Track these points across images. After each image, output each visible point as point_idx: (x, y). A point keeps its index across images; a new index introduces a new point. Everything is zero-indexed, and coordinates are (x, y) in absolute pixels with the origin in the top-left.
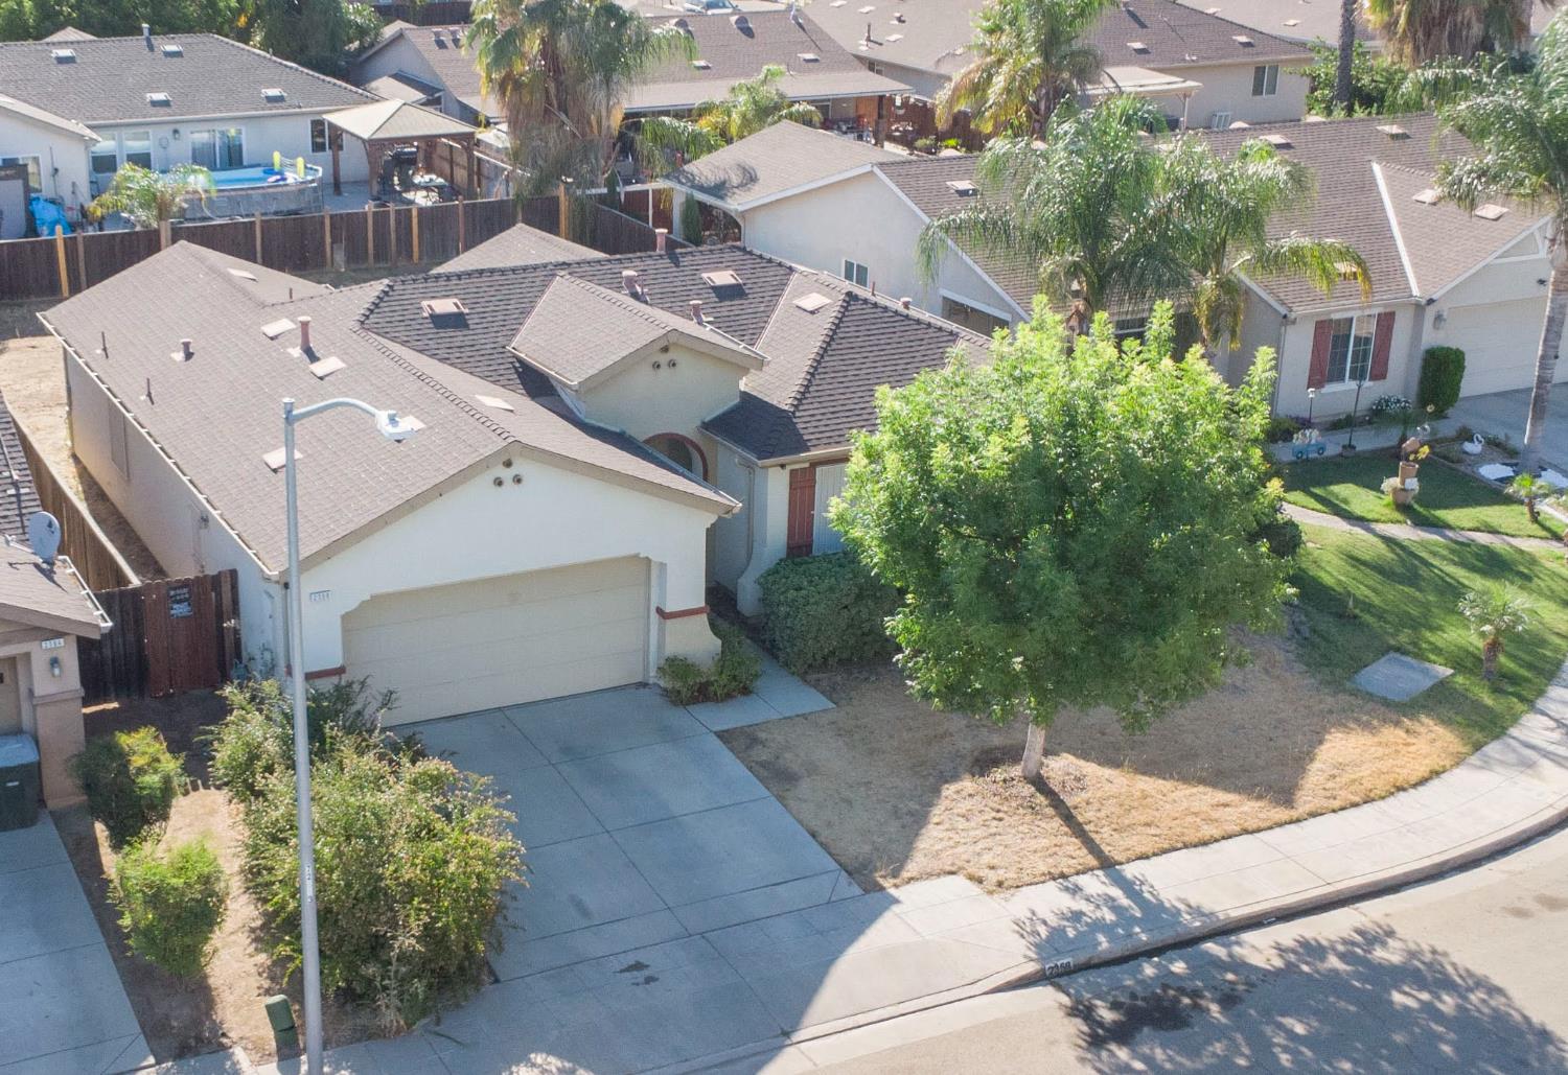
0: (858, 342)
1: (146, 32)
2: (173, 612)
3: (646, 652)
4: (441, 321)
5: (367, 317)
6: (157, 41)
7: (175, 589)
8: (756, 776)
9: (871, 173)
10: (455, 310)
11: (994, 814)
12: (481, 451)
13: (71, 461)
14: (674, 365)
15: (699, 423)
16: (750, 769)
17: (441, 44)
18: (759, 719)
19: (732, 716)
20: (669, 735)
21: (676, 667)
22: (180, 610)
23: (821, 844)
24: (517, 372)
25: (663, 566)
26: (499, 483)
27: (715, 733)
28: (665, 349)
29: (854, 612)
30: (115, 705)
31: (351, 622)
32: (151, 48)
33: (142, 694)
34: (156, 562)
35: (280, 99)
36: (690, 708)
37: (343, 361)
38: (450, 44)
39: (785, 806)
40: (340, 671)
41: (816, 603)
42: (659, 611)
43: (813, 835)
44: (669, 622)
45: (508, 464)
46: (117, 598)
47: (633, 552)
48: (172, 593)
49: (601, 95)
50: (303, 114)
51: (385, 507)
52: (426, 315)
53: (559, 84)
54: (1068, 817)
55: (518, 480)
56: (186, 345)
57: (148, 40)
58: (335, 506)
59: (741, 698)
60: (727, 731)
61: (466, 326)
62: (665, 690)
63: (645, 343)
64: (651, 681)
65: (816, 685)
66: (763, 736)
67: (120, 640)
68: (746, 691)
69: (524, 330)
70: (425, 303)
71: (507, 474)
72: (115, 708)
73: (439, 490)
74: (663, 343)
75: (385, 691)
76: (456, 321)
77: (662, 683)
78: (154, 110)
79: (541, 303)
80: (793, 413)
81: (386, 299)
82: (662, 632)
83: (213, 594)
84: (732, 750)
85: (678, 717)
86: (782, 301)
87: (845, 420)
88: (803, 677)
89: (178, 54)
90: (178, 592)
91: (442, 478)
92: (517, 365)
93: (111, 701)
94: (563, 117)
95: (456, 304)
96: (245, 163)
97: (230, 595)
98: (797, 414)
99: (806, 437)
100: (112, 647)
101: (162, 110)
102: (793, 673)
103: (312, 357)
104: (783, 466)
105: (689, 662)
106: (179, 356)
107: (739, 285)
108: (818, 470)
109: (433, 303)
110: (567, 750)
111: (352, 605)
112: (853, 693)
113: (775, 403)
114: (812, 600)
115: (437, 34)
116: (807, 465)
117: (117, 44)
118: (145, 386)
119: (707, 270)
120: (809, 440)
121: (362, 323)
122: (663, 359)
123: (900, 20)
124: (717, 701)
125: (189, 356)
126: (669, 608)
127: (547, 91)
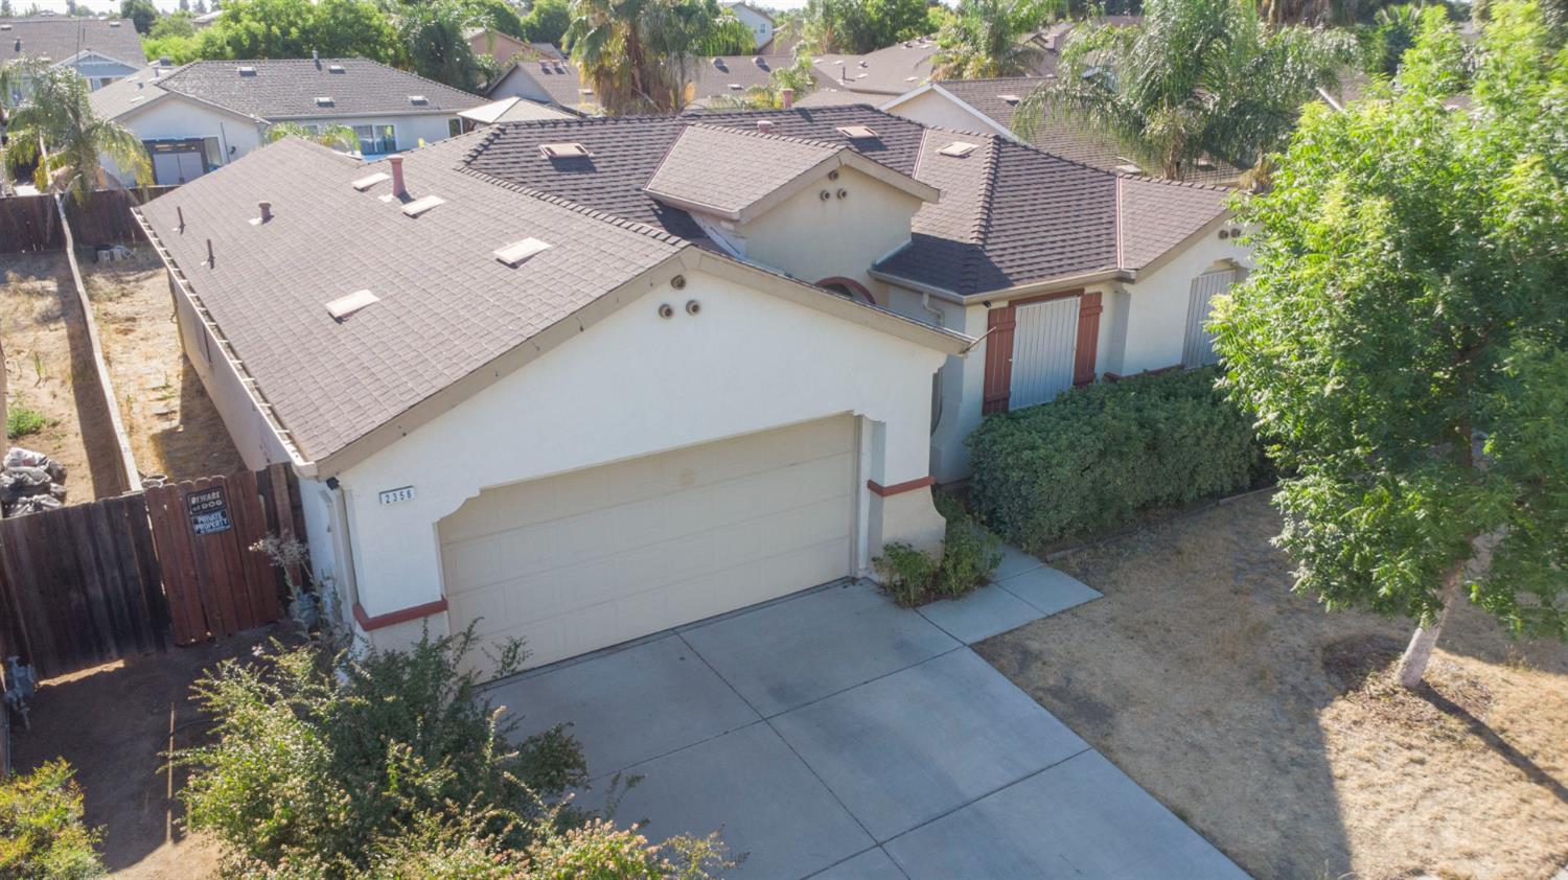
0: (1022, 180)
1: (315, 56)
2: (197, 527)
3: (854, 543)
4: (562, 164)
5: (475, 158)
6: (325, 63)
7: (198, 494)
8: (1052, 712)
9: (931, 92)
10: (579, 153)
11: (1407, 753)
12: (640, 263)
13: (181, 360)
14: (844, 194)
15: (869, 266)
16: (1039, 700)
17: (547, 72)
18: (1016, 621)
19: (980, 618)
20: (909, 654)
21: (898, 555)
22: (210, 523)
23: (1202, 833)
24: (656, 214)
25: (879, 427)
26: (667, 312)
27: (972, 646)
28: (833, 175)
29: (1098, 472)
30: (120, 664)
31: (448, 531)
32: (319, 67)
33: (161, 645)
34: (241, 459)
35: (423, 103)
36: (920, 609)
37: (443, 197)
38: (553, 71)
39: (1116, 763)
40: (440, 607)
41: (1060, 465)
42: (872, 486)
43: (1183, 816)
44: (888, 501)
45: (679, 283)
46: (104, 513)
47: (844, 409)
48: (194, 501)
49: (676, 68)
50: (445, 114)
51: (494, 350)
52: (545, 157)
53: (641, 71)
54: (1506, 750)
55: (694, 308)
56: (265, 208)
57: (317, 62)
58: (419, 355)
59: (980, 592)
60: (984, 642)
61: (594, 170)
62: (882, 586)
63: (814, 164)
64: (860, 575)
65: (1063, 566)
66: (1035, 646)
67: (116, 573)
68: (983, 582)
69: (659, 174)
70: (543, 147)
71: (678, 299)
72: (118, 669)
73: (579, 322)
74: (832, 166)
75: (506, 643)
76: (581, 164)
77: (876, 577)
78: (319, 109)
79: (675, 150)
80: (983, 246)
81: (496, 141)
82: (876, 515)
83: (261, 498)
84: (1001, 670)
85: (910, 624)
86: (922, 153)
87: (1038, 253)
88: (1041, 556)
89: (341, 72)
90: (203, 498)
91: (582, 303)
92: (656, 207)
93: (112, 660)
94: (647, 97)
95: (578, 147)
96: (398, 148)
97: (286, 496)
98: (988, 248)
99: (1005, 271)
100: (104, 585)
101: (326, 109)
102: (1026, 552)
103: (404, 197)
104: (987, 304)
105: (916, 549)
106: (256, 221)
107: (875, 138)
108: (1018, 309)
109: (554, 147)
110: (780, 692)
111: (452, 506)
112: (1114, 575)
113: (955, 239)
114: (1054, 462)
115: (543, 64)
116: (1005, 304)
117: (291, 64)
118: (206, 247)
119: (840, 125)
120: (1010, 274)
121: (468, 163)
122: (832, 187)
123: (863, 65)
124: (953, 598)
125: (267, 218)
126: (888, 481)
127: (633, 77)
